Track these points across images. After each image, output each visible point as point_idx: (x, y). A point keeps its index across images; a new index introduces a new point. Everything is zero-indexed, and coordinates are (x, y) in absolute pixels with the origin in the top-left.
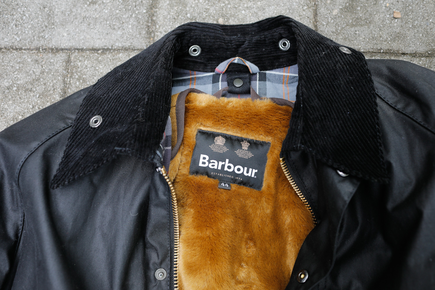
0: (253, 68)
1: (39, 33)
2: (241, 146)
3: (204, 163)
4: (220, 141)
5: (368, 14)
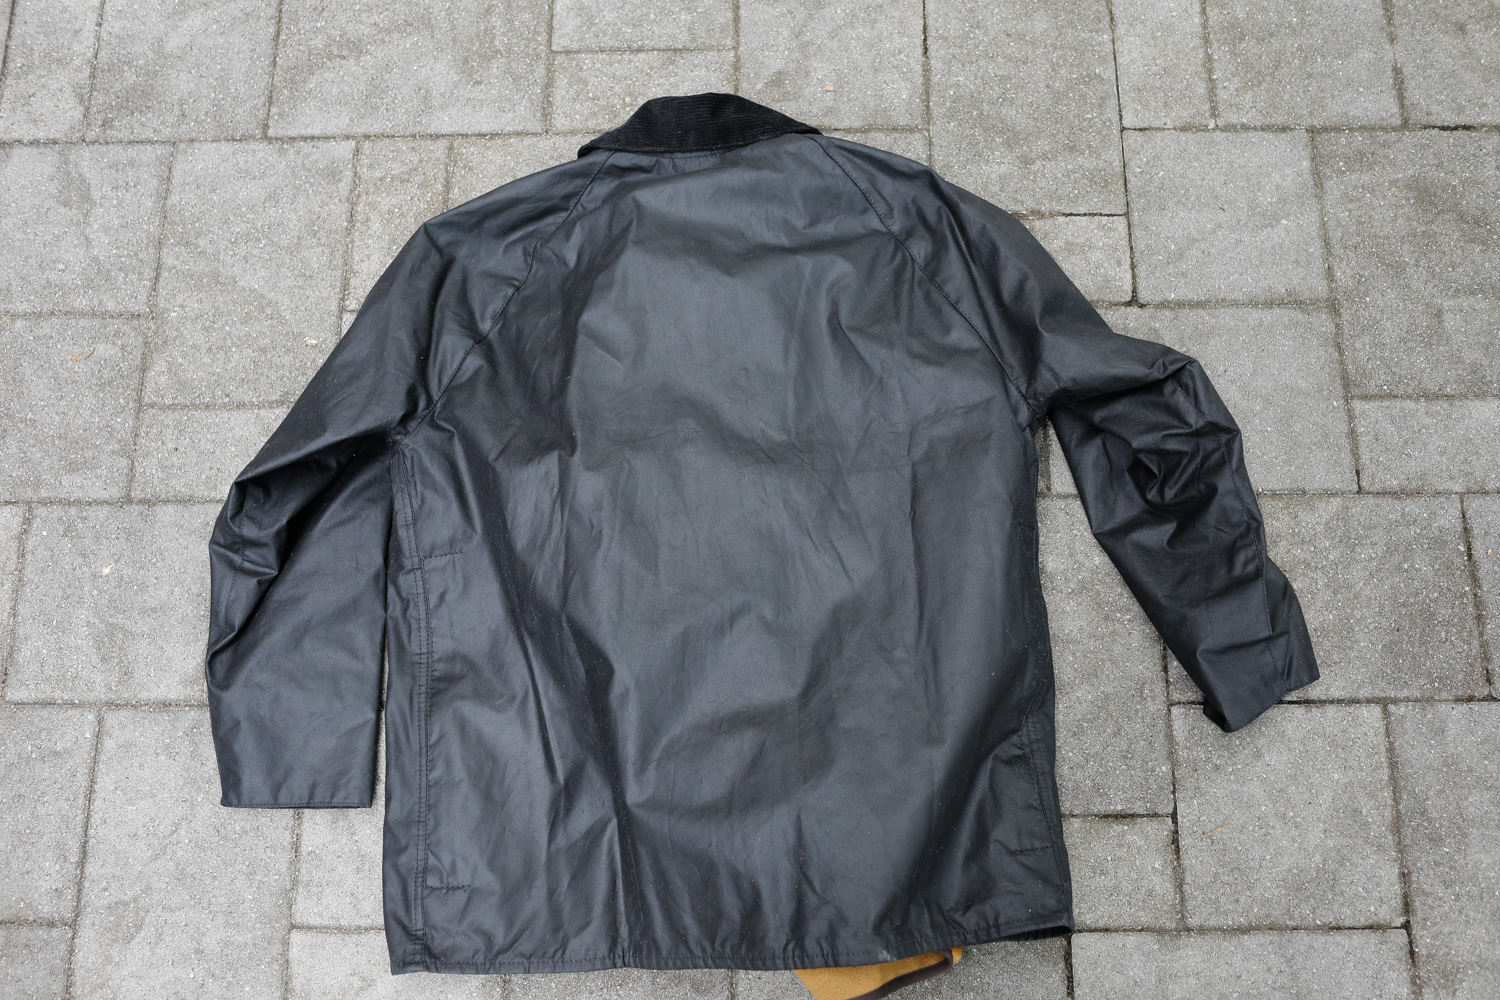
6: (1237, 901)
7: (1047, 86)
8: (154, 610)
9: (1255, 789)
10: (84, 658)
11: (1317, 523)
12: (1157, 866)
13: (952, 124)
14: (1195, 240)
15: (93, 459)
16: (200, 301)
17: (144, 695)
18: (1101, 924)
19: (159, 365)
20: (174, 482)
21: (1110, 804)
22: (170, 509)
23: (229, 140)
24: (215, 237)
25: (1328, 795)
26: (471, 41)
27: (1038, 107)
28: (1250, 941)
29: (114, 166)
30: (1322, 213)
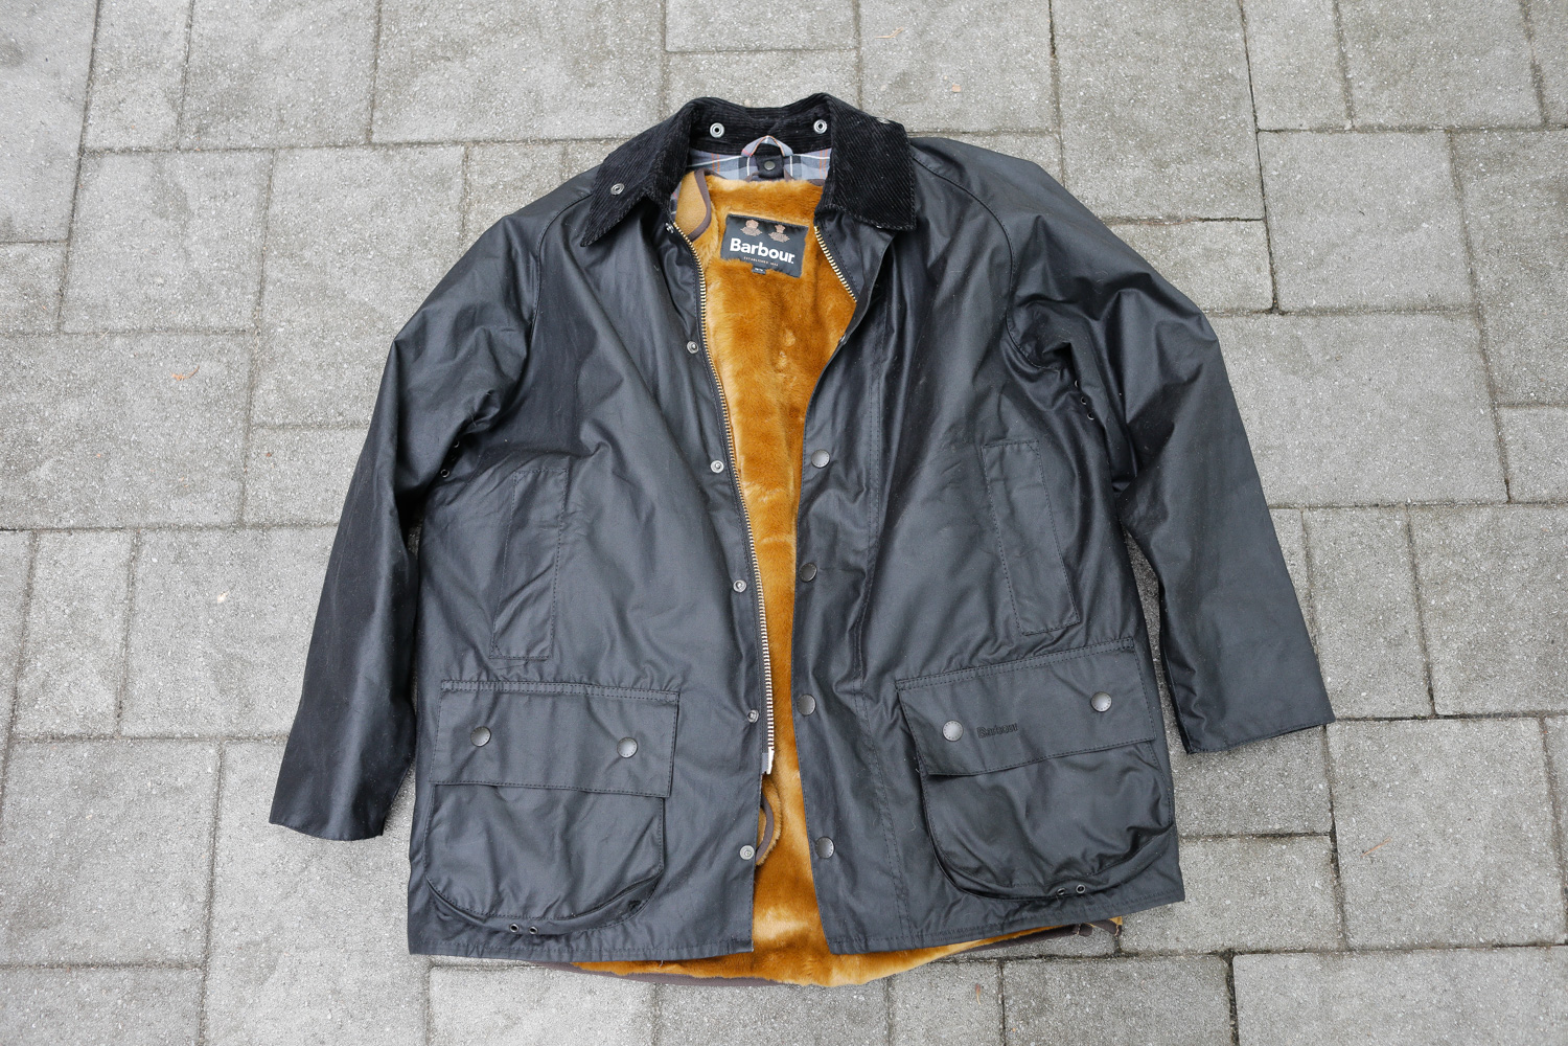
0: (786, 150)
1: (526, 122)
2: (775, 230)
3: (735, 247)
4: (752, 226)
5: (922, 89)
6: (1399, 920)
7: (1180, 87)
8: (273, 639)
9: (1414, 806)
10: (202, 690)
11: (1468, 534)
12: (1316, 885)
13: (1084, 126)
14: (1335, 245)
15: (203, 481)
16: (308, 315)
17: (267, 728)
18: (1262, 946)
19: (268, 383)
20: (289, 505)
21: (1268, 823)
22: (286, 533)
23: (331, 147)
24: (321, 248)
25: (1487, 811)
26: (581, 41)
27: (1171, 109)
28: (1414, 961)
29: (211, 174)
30: (1463, 216)
